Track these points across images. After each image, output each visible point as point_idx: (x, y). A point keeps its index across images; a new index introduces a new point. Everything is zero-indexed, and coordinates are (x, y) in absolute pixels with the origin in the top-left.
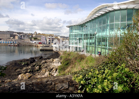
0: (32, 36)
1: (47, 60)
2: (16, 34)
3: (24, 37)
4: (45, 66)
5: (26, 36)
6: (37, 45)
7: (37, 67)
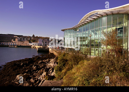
0: (31, 39)
1: (44, 60)
2: (16, 37)
3: (23, 39)
4: (42, 66)
5: (25, 39)
6: (35, 47)
7: (35, 67)
